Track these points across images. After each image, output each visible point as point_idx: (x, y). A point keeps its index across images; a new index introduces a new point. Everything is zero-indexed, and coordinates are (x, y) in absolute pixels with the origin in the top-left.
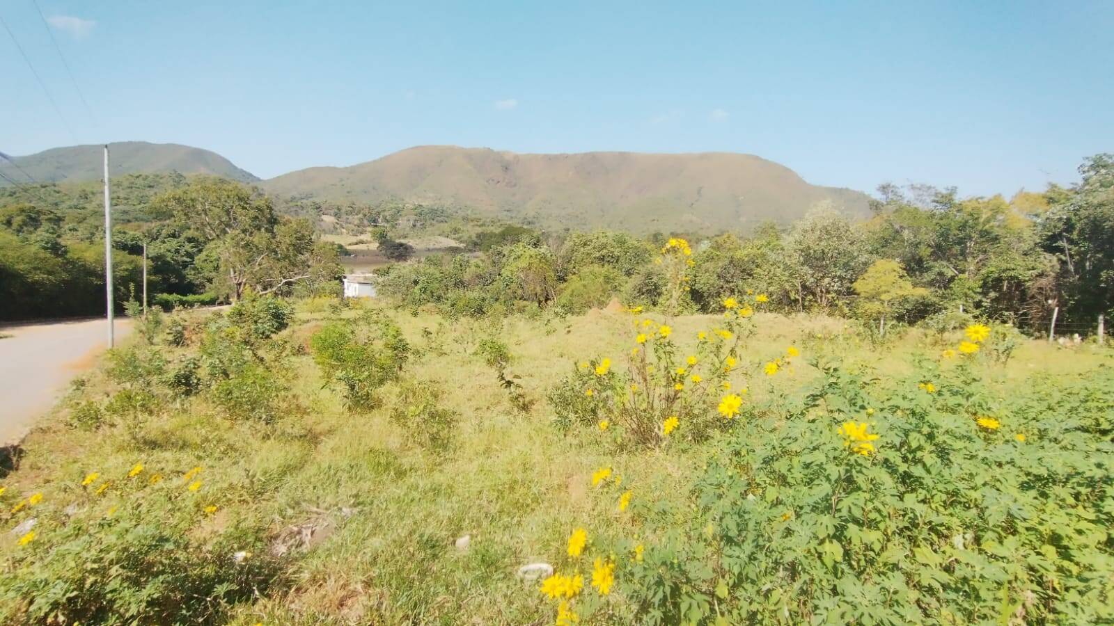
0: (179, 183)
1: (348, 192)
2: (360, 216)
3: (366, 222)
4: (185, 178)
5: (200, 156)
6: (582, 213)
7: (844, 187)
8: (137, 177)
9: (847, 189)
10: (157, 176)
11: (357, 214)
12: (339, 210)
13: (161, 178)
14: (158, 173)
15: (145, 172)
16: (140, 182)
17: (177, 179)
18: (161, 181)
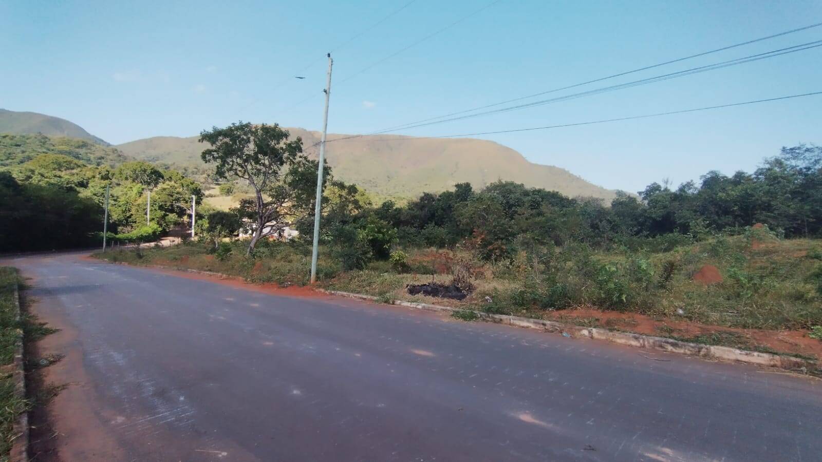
0: (44, 143)
1: (190, 157)
2: (205, 175)
3: (210, 181)
4: (49, 140)
5: (56, 123)
6: (373, 179)
7: (552, 165)
8: (4, 137)
9: (554, 167)
10: (24, 137)
11: (202, 174)
12: (186, 170)
13: (28, 139)
14: (24, 134)
15: (11, 134)
16: (7, 140)
17: (43, 140)
18: (28, 141)
